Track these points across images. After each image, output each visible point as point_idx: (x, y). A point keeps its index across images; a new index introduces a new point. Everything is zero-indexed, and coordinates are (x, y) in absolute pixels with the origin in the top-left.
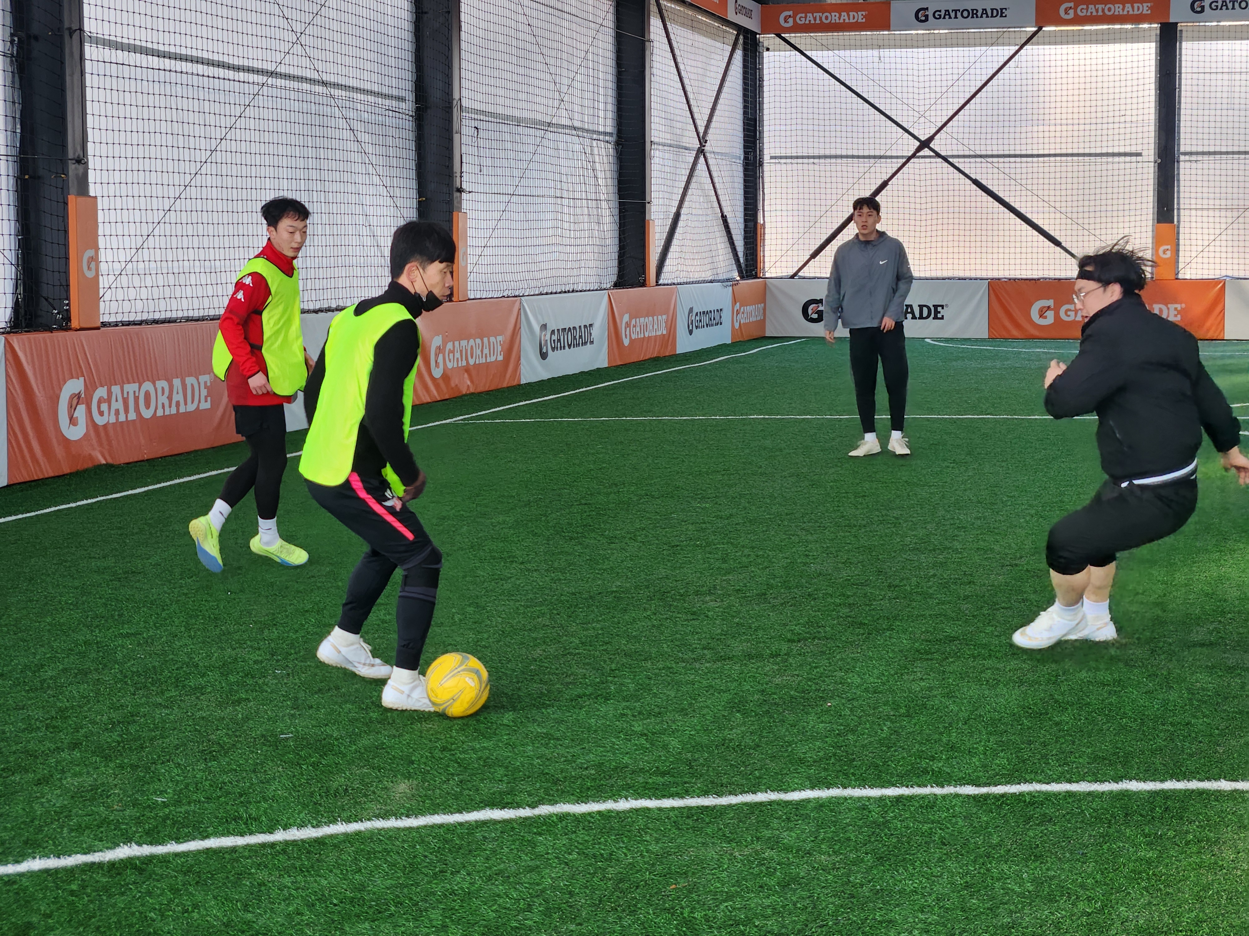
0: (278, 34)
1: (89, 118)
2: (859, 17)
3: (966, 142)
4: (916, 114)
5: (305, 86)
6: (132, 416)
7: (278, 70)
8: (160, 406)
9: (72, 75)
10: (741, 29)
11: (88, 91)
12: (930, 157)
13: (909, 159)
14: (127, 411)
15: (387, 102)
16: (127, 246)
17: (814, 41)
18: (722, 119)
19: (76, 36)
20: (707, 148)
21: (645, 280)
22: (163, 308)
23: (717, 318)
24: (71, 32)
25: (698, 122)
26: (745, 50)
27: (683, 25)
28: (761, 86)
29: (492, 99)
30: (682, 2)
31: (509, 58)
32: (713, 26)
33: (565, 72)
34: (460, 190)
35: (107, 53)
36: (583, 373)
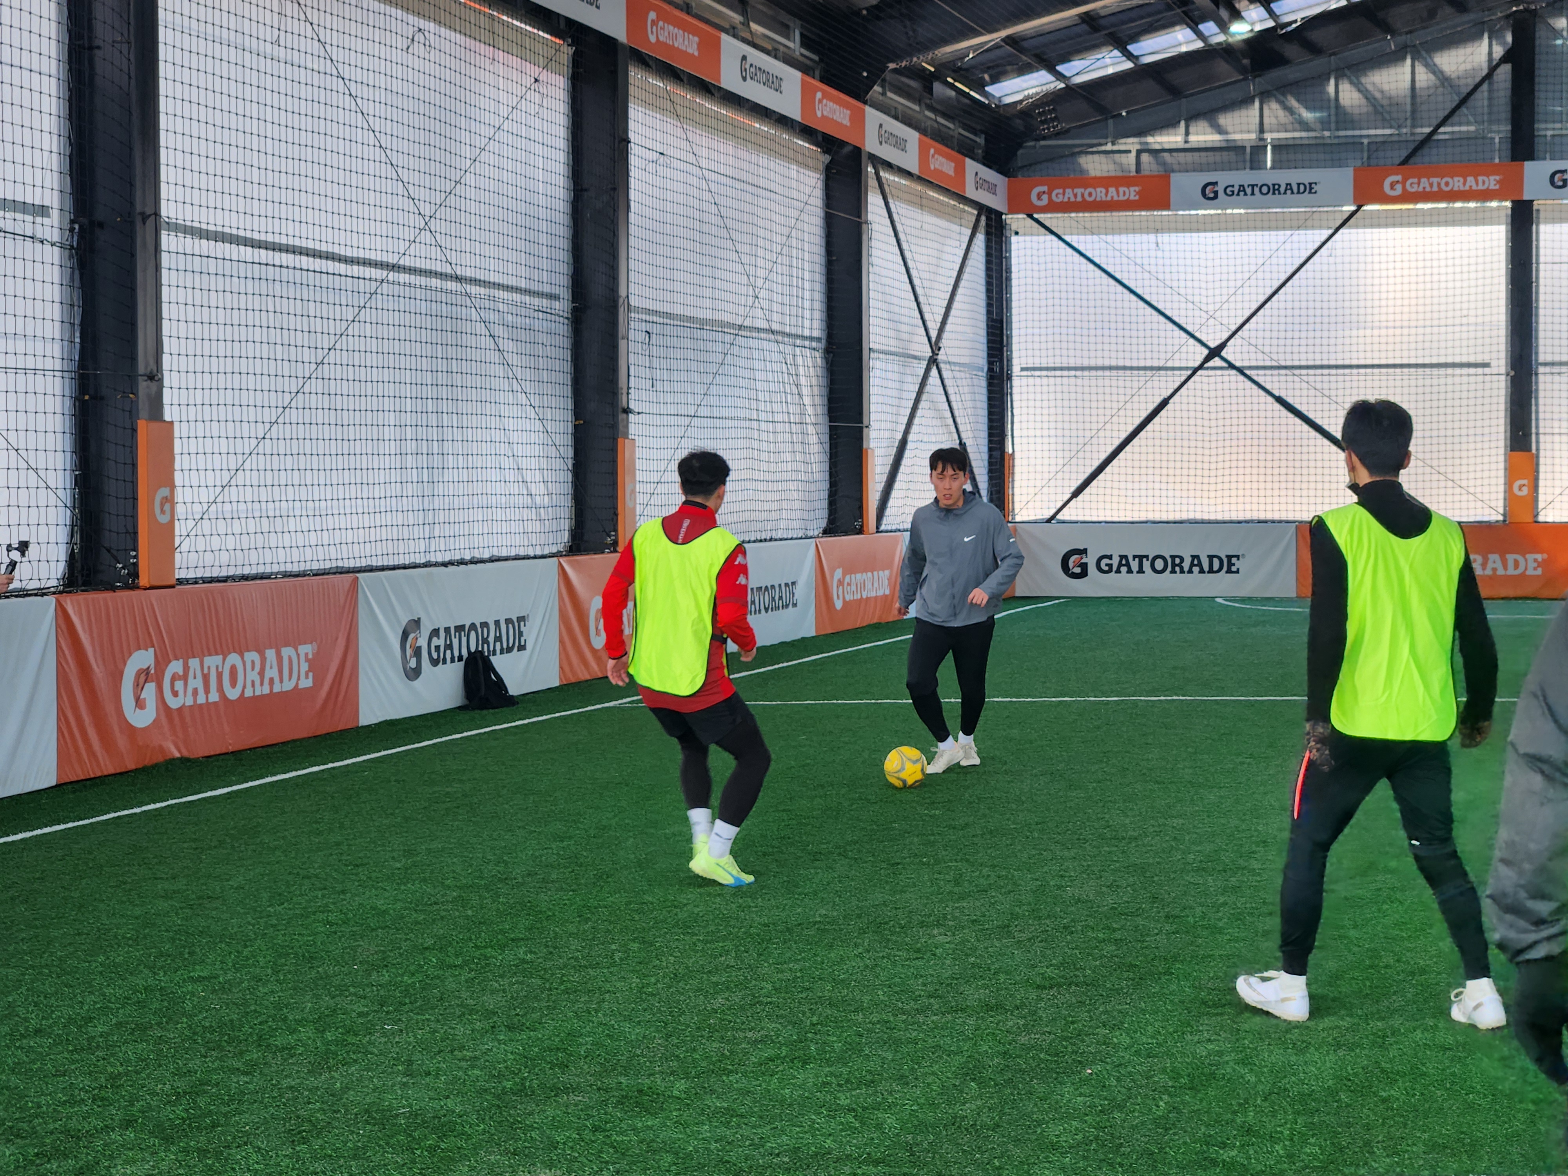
0: (401, 218)
1: (165, 324)
2: (1131, 193)
3: (1267, 349)
4: (1204, 314)
5: (435, 282)
6: (214, 697)
7: (401, 262)
8: (249, 684)
9: (145, 270)
10: (982, 208)
11: (165, 290)
12: (1221, 368)
13: (1195, 371)
14: (207, 691)
15: (536, 301)
16: (210, 483)
17: (1074, 224)
18: (959, 321)
19: (150, 222)
20: (941, 357)
21: (862, 526)
22: (254, 561)
24: (145, 218)
25: (930, 324)
26: (988, 234)
27: (910, 203)
28: (1009, 279)
29: (668, 296)
30: (908, 174)
31: (689, 245)
32: (948, 205)
33: (760, 262)
34: (627, 411)
35: (189, 243)
36: (782, 644)
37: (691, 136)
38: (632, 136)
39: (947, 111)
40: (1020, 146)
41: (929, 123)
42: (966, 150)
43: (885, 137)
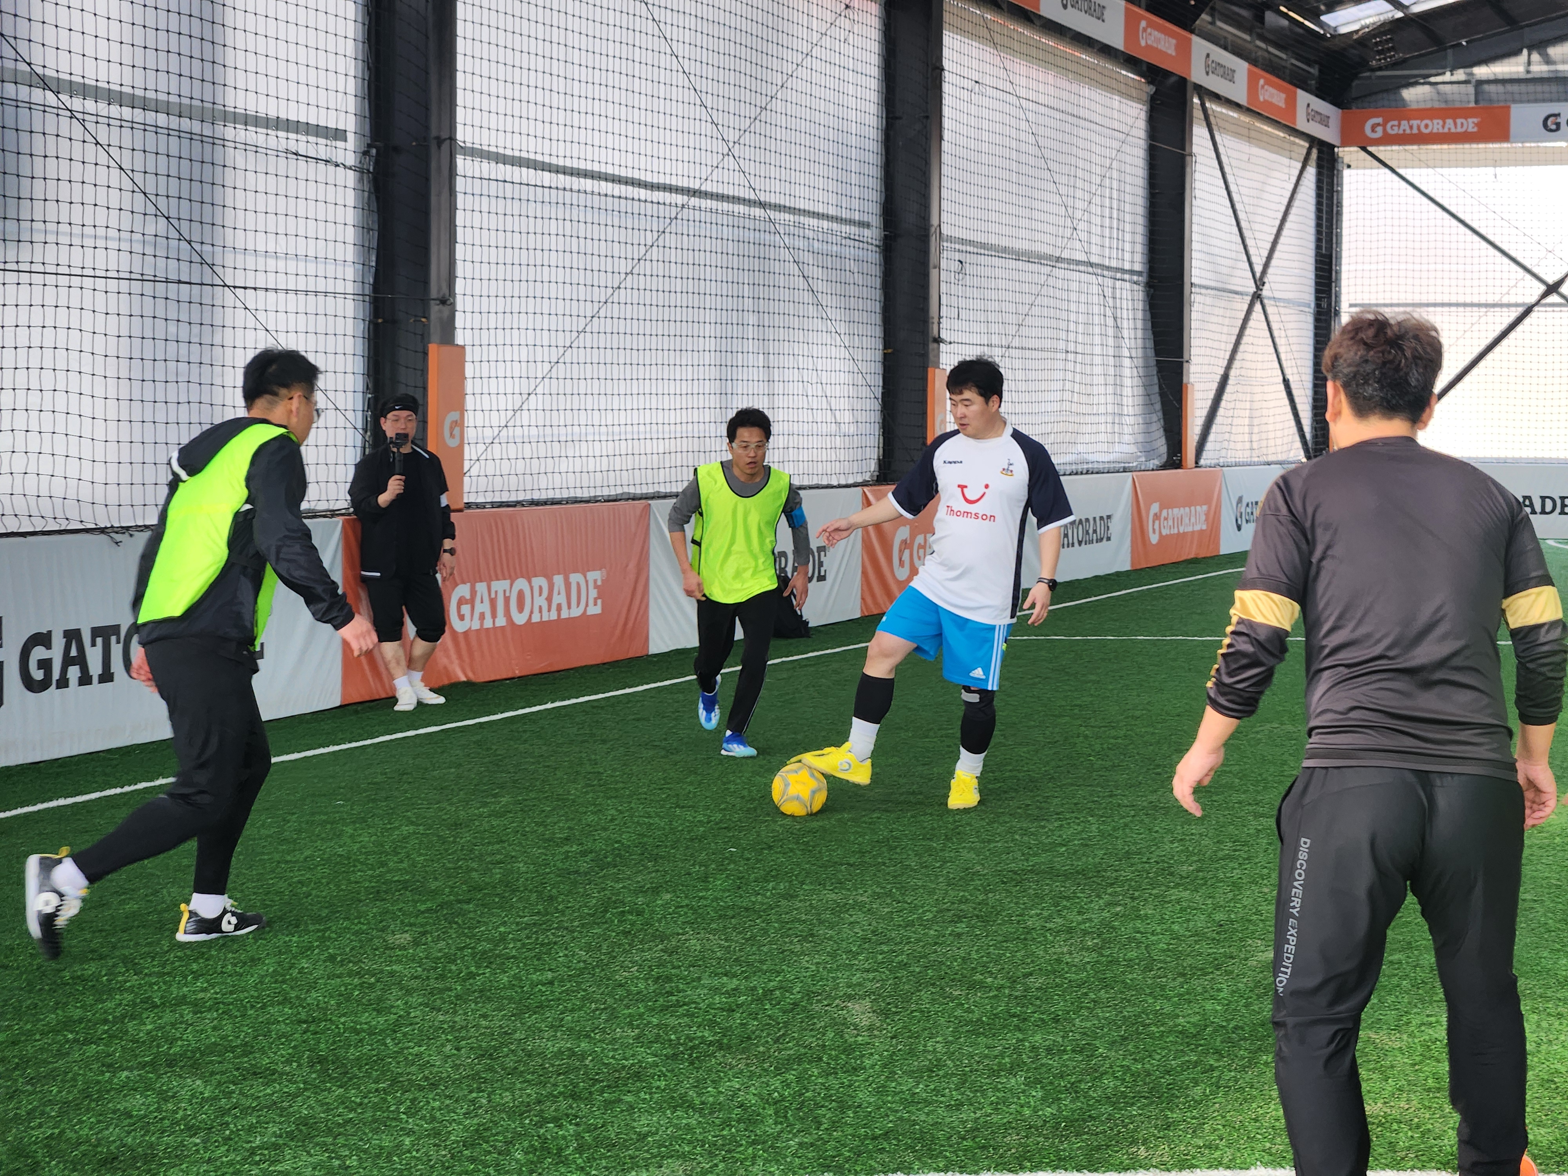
0: (704, 143)
1: (459, 248)
2: (1470, 125)
5: (738, 208)
6: (501, 621)
7: (703, 188)
8: (536, 610)
9: (439, 195)
10: (1313, 141)
11: (459, 214)
14: (494, 616)
15: (848, 229)
16: (502, 407)
17: (1409, 156)
18: (1286, 256)
19: (445, 146)
20: (1266, 292)
21: (1181, 461)
22: (543, 485)
24: (440, 141)
25: (1254, 259)
26: (1319, 167)
27: (1237, 135)
28: (1339, 213)
29: (983, 226)
30: (1237, 106)
31: (1005, 175)
32: (1278, 137)
33: (1079, 194)
34: (938, 340)
35: (486, 168)
36: (1096, 577)
37: (1008, 65)
38: (946, 64)
39: (1280, 40)
40: (1355, 76)
41: (1260, 53)
42: (1299, 81)
43: (1213, 68)
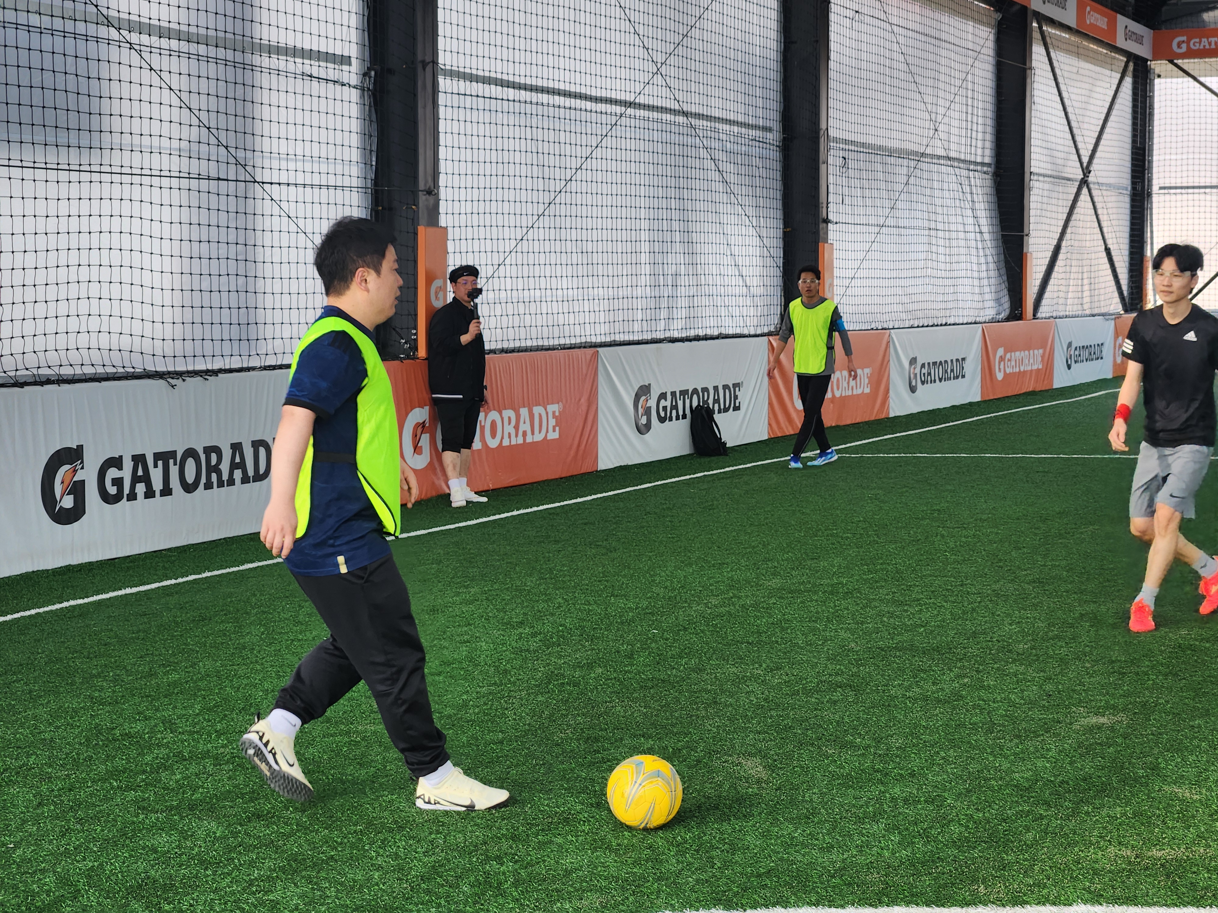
0: (637, 64)
1: (442, 150)
5: (665, 116)
6: (479, 447)
7: (637, 101)
8: (506, 436)
9: (425, 107)
10: (1130, 56)
11: (442, 123)
15: (751, 132)
17: (1207, 67)
19: (429, 69)
20: (1091, 179)
21: (1021, 314)
23: (1098, 354)
24: (424, 64)
25: (1082, 152)
26: (1135, 77)
27: (1068, 52)
28: (1151, 114)
29: (862, 129)
30: (1067, 28)
31: (881, 87)
32: (1101, 53)
33: (941, 102)
34: (827, 221)
35: (463, 86)
36: (953, 407)
40: (1164, 3)
42: (1119, 8)
